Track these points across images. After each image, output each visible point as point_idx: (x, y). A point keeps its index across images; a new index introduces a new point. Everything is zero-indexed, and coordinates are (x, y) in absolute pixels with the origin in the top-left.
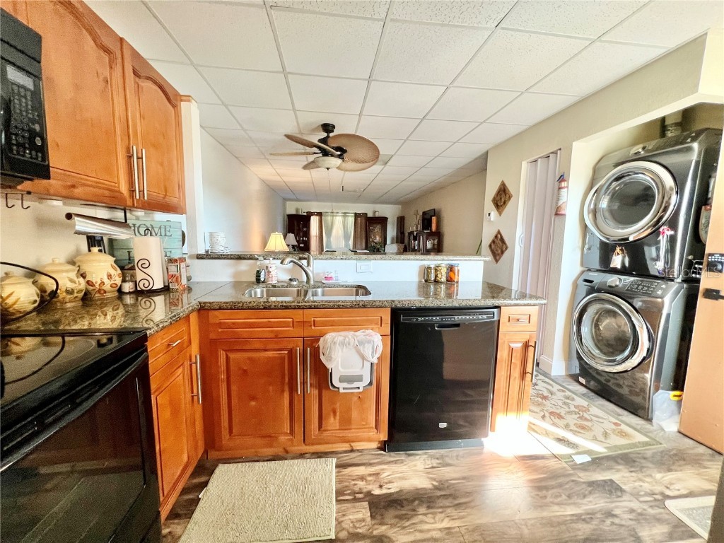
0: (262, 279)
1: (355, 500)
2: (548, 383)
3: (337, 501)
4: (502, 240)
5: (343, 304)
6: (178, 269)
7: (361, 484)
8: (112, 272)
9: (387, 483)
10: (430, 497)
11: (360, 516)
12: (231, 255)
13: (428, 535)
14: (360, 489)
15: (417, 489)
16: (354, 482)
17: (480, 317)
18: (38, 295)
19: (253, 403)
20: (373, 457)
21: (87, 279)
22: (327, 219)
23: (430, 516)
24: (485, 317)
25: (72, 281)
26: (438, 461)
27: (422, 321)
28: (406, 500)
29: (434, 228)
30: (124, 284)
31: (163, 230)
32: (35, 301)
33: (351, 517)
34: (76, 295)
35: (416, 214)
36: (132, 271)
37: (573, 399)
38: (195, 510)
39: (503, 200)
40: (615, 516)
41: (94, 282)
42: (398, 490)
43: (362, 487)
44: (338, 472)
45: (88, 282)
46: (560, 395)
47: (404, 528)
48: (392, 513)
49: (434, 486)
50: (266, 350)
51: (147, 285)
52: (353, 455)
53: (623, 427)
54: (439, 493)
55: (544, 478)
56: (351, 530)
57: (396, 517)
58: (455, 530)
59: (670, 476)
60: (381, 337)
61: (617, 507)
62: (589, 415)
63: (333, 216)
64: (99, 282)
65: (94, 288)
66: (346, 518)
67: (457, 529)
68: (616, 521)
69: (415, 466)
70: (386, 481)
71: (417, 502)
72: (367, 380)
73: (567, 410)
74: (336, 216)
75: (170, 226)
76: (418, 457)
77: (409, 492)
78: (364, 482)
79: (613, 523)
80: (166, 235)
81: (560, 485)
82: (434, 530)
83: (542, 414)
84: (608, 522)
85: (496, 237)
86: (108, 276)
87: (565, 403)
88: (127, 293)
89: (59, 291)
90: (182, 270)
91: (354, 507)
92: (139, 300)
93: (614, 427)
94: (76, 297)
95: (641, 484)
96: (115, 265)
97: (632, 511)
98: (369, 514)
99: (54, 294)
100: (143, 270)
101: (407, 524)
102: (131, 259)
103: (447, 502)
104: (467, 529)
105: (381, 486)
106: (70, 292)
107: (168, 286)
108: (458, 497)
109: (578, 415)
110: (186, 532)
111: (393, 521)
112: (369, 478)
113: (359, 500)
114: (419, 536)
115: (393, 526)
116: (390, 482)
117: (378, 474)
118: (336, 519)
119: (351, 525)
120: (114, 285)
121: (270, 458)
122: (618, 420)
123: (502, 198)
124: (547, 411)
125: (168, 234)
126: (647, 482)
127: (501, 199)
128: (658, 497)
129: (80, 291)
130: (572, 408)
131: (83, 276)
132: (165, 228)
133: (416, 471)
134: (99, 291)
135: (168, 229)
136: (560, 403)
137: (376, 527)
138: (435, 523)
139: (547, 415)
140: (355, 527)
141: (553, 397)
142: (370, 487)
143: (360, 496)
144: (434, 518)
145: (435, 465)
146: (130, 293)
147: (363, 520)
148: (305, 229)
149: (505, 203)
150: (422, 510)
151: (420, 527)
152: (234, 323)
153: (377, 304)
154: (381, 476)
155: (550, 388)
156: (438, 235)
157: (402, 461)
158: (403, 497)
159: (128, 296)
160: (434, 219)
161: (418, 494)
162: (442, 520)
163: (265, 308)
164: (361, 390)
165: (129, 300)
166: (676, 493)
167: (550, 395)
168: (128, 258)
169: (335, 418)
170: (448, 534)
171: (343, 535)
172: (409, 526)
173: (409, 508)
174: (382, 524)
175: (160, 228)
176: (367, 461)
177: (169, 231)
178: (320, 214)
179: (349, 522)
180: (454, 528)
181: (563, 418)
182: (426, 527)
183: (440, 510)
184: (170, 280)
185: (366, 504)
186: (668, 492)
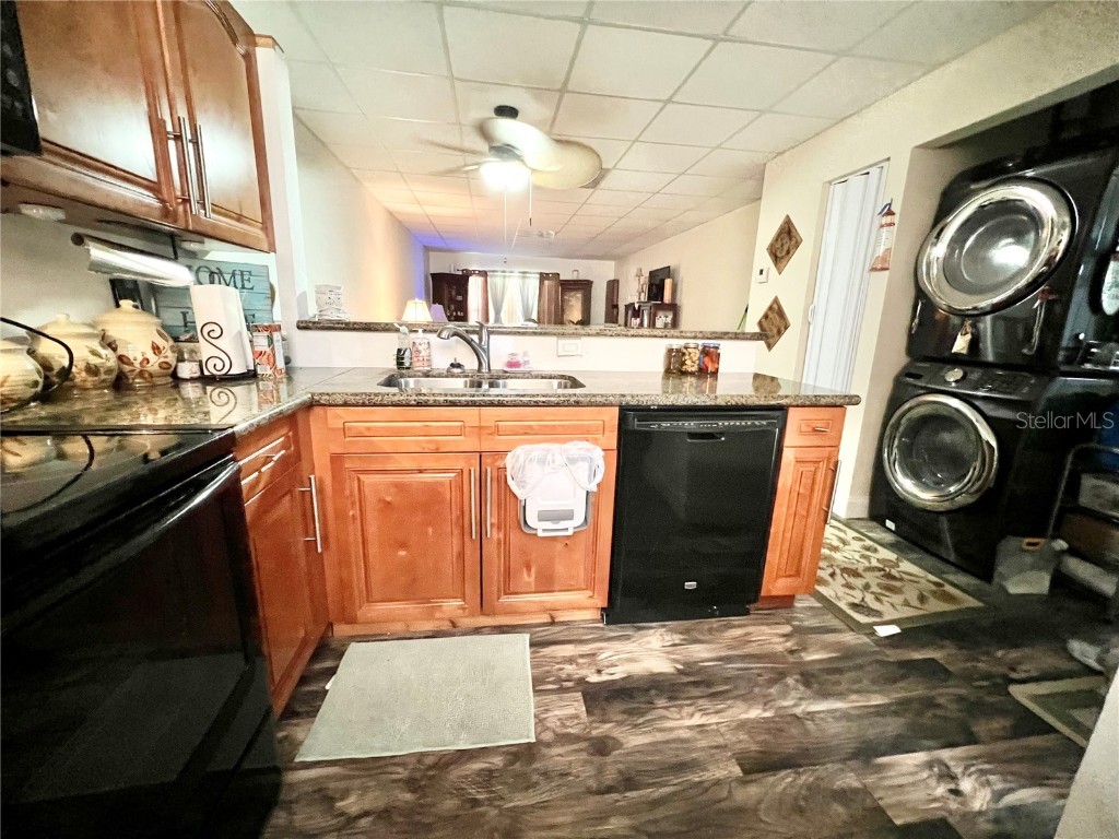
0: (407, 364)
1: (563, 690)
2: (839, 529)
3: (535, 691)
4: (781, 314)
5: (544, 399)
6: (271, 341)
7: (569, 669)
8: (160, 342)
9: (608, 667)
10: (673, 685)
11: (570, 711)
12: (355, 323)
13: (673, 735)
14: (568, 675)
15: (653, 675)
16: (558, 666)
17: (757, 423)
18: (39, 372)
19: (402, 553)
20: (586, 631)
21: (120, 351)
22: (495, 281)
23: (672, 709)
24: (764, 423)
25: (94, 353)
26: (682, 637)
27: (666, 427)
28: (638, 689)
29: (667, 298)
30: (180, 364)
31: (238, 278)
32: (36, 384)
33: (557, 713)
34: (103, 377)
35: (639, 275)
36: (191, 345)
37: (876, 551)
38: (320, 706)
39: (786, 248)
40: (939, 706)
41: (132, 359)
42: (625, 675)
43: (570, 672)
44: (532, 653)
45: (121, 358)
46: (857, 545)
47: (636, 726)
48: (619, 706)
49: (678, 670)
50: (421, 471)
51: (219, 366)
52: (556, 629)
53: (948, 588)
54: (686, 679)
55: (836, 658)
56: (558, 730)
57: (624, 712)
58: (712, 727)
59: (1014, 654)
60: (602, 453)
61: (941, 695)
62: (899, 572)
63: (505, 277)
64: (140, 358)
65: (131, 368)
66: (551, 714)
67: (714, 727)
68: (939, 712)
69: (649, 643)
70: (606, 663)
71: (653, 692)
72: (579, 519)
73: (867, 564)
74: (510, 276)
75: (250, 272)
76: (652, 631)
77: (641, 678)
78: (574, 666)
79: (935, 716)
80: (243, 287)
81: (861, 667)
82: (680, 728)
83: (831, 570)
84: (929, 714)
85: (771, 308)
86: (153, 348)
87: (863, 556)
88: (186, 380)
89: (74, 369)
90: (276, 344)
91: (561, 699)
92: (209, 393)
93: (934, 588)
94: (104, 381)
95: (975, 664)
96: (163, 331)
97: (961, 699)
98: (584, 709)
99: (66, 373)
100: (211, 340)
101: (641, 721)
102: (188, 324)
103: (696, 692)
104: (728, 726)
105: (599, 672)
106: (92, 370)
107: (255, 370)
108: (713, 684)
109: (882, 573)
110: (309, 736)
111: (620, 717)
112: (581, 661)
113: (567, 690)
114: (659, 737)
115: (620, 723)
116: (613, 666)
117: (594, 655)
118: (536, 716)
119: (558, 723)
120: (165, 366)
121: (430, 634)
122: (942, 578)
123: (785, 243)
124: (838, 566)
125: (247, 285)
126: (983, 662)
127: (782, 245)
128: (999, 681)
129: (109, 371)
130: (874, 563)
131: (112, 346)
132: (242, 275)
133: (651, 650)
134: (141, 374)
135: (246, 277)
136: (857, 556)
137: (595, 725)
138: (682, 718)
139: (838, 571)
140: (564, 725)
141: (847, 547)
142: (582, 672)
143: (570, 684)
144: (680, 713)
145: (677, 642)
146: (192, 380)
147: (576, 717)
148: (460, 298)
149: (788, 252)
150: (661, 702)
151: (660, 724)
152: (368, 429)
153: (599, 399)
154: (600, 658)
155: (842, 535)
156: (674, 308)
157: (628, 638)
158: (634, 685)
159: (190, 384)
160: (668, 283)
161: (654, 681)
162: (692, 715)
163: (419, 404)
164: (570, 533)
165: (191, 391)
166: (1023, 675)
167: (841, 545)
168: (182, 323)
169: (529, 575)
170: (701, 732)
171: (547, 736)
172: (643, 723)
173: (643, 699)
174: (604, 722)
175: (233, 275)
176: (575, 638)
177: (249, 280)
178: (484, 274)
179: (555, 720)
180: (710, 725)
181: (861, 576)
182: (669, 724)
183: (688, 702)
184: (257, 361)
185: (579, 695)
186: (1014, 675)
